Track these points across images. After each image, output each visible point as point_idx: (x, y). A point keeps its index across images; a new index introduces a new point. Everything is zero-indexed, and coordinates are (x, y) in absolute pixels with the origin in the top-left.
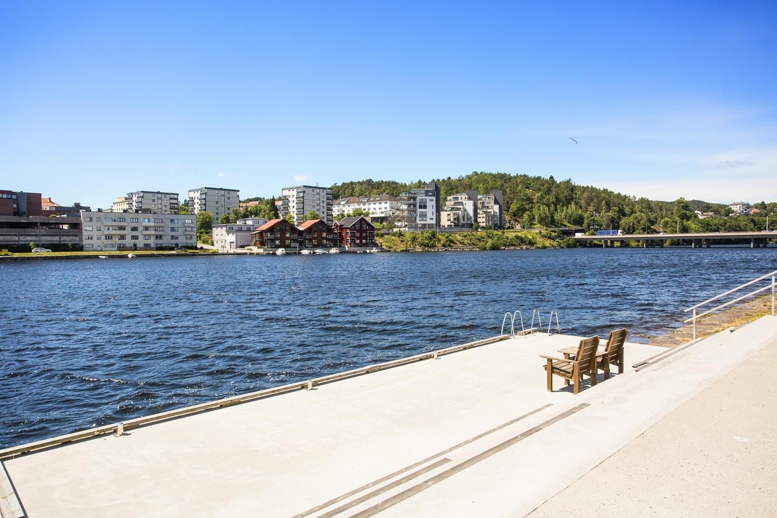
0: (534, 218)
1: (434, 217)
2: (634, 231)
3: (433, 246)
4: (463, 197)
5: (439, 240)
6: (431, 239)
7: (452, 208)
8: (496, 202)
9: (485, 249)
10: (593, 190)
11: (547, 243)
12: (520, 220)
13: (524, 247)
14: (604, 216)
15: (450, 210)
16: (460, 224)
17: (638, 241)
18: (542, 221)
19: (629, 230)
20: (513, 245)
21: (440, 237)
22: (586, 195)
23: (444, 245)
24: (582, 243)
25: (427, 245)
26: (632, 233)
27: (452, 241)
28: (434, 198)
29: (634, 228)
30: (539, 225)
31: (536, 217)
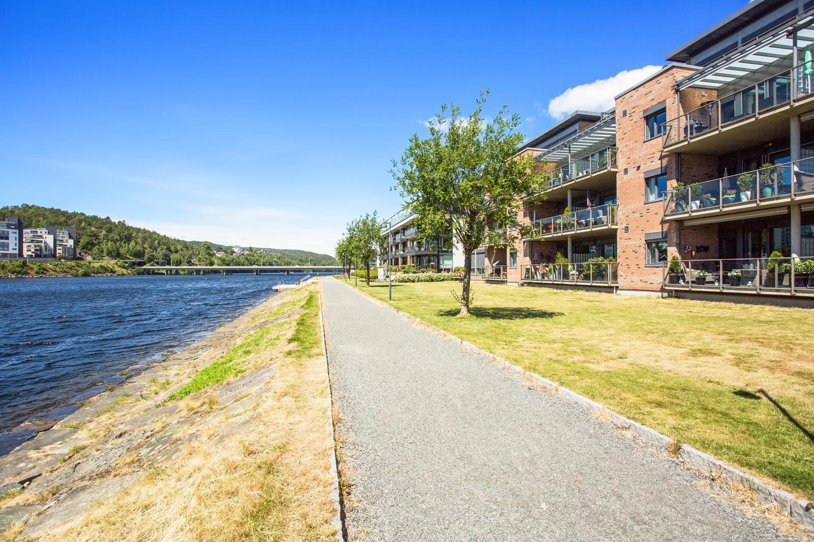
0: (102, 251)
1: (17, 247)
2: (181, 263)
3: (26, 273)
4: (42, 231)
5: (32, 269)
6: (23, 267)
7: (32, 241)
8: (70, 237)
9: (77, 276)
10: (145, 231)
11: (125, 271)
12: (90, 252)
13: (109, 274)
14: (160, 253)
15: (30, 242)
16: (43, 255)
17: (184, 271)
18: (109, 254)
19: (177, 262)
20: (99, 273)
21: (32, 266)
22: (140, 235)
23: (37, 273)
24: (148, 272)
25: (19, 273)
26: (179, 265)
27: (45, 269)
28: (17, 231)
29: (180, 261)
30: (107, 257)
31: (105, 250)
